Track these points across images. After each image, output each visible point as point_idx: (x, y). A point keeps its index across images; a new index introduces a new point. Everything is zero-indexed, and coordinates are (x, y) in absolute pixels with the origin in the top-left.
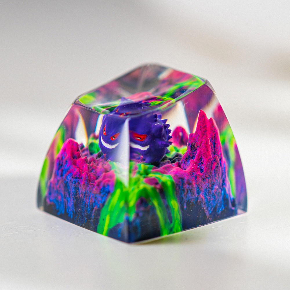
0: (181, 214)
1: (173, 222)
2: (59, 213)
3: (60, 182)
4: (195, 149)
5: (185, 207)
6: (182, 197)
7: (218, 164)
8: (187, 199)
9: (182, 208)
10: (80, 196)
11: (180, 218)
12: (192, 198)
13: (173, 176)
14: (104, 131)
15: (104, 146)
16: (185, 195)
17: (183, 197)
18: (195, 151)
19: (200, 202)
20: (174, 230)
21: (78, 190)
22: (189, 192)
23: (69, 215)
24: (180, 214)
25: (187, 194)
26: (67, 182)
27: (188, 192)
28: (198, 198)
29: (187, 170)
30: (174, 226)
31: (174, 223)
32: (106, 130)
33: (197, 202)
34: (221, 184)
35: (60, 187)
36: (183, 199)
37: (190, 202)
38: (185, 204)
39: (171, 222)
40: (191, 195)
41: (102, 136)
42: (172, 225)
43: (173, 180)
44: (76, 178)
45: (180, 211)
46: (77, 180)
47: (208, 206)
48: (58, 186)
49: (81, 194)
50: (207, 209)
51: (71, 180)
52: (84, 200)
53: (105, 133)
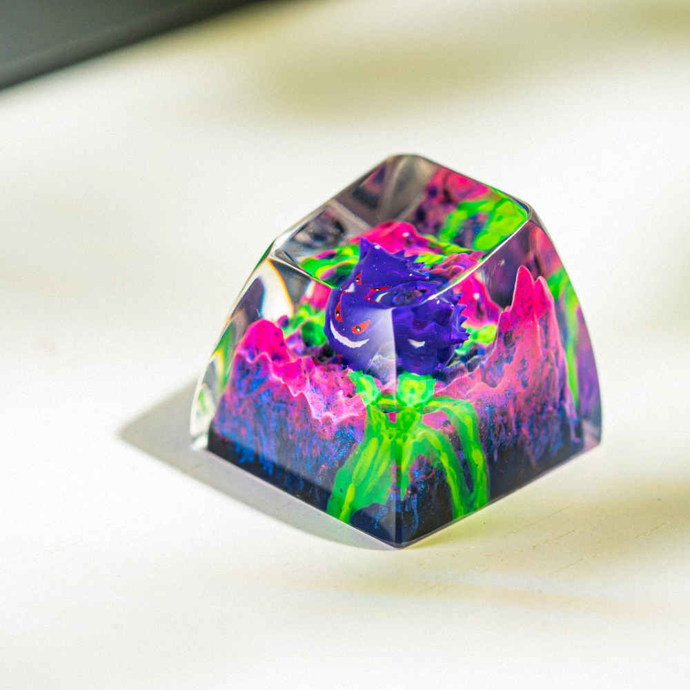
0: (488, 471)
1: (475, 489)
2: (242, 461)
3: (246, 403)
4: (511, 344)
5: (496, 458)
6: (490, 440)
7: (552, 364)
8: (499, 442)
9: (490, 460)
10: (290, 437)
11: (487, 479)
12: (508, 438)
13: (474, 403)
14: (338, 312)
15: (337, 340)
16: (495, 435)
17: (492, 439)
18: (512, 346)
19: (522, 443)
20: (477, 504)
21: (285, 424)
22: (503, 429)
23: (265, 468)
24: (486, 473)
25: (499, 433)
26: (261, 406)
27: (500, 429)
28: (518, 436)
29: (498, 387)
30: (475, 498)
31: (477, 491)
32: (340, 311)
33: (516, 444)
34: (557, 400)
35: (244, 412)
36: (491, 443)
37: (504, 446)
38: (496, 451)
39: (471, 490)
40: (507, 434)
41: (333, 321)
42: (472, 497)
43: (475, 412)
44: (281, 401)
45: (487, 467)
46: (283, 406)
47: (536, 446)
48: (241, 410)
49: (292, 433)
50: (533, 452)
51: (269, 404)
52: (298, 446)
53: (339, 317)
